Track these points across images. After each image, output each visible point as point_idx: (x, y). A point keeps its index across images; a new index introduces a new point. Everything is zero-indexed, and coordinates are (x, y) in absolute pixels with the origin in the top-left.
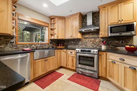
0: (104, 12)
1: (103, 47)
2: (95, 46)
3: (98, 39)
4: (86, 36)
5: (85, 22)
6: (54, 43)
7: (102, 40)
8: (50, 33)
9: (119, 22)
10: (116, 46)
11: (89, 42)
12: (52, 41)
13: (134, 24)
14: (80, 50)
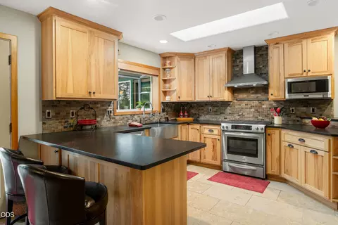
0: (276, 51)
1: (277, 120)
2: (260, 118)
3: (267, 102)
4: (242, 96)
5: (240, 66)
6: (169, 110)
7: (275, 104)
8: (162, 90)
9: (305, 74)
10: (302, 118)
11: (247, 109)
12: (166, 106)
13: (328, 80)
14: (230, 125)
